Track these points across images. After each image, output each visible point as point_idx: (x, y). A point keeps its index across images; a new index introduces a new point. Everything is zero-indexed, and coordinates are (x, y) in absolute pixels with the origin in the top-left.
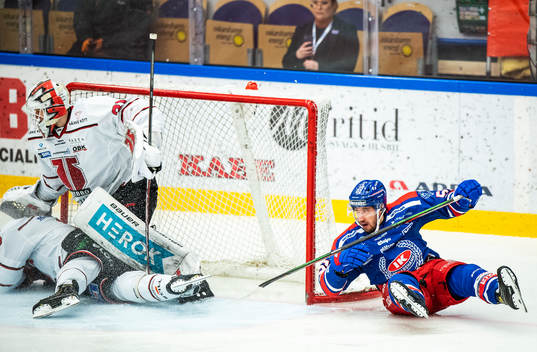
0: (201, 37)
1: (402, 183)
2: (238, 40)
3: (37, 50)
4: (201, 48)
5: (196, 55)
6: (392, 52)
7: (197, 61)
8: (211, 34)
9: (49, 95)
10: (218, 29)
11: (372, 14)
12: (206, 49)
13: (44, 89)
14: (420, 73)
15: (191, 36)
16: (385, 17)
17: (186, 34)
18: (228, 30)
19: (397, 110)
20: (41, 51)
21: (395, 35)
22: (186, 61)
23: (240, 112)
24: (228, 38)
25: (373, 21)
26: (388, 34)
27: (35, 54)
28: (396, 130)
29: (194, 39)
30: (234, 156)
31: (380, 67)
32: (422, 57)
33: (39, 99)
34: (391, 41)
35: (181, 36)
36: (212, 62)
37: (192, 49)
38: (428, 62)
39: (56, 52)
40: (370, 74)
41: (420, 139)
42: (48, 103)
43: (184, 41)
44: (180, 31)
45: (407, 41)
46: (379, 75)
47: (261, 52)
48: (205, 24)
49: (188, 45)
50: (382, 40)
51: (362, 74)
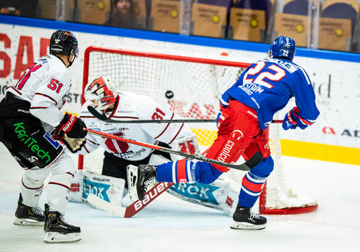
0: (188, 16)
1: (332, 130)
2: (215, 19)
3: (69, 20)
4: (188, 23)
5: (184, 28)
6: (329, 32)
7: (185, 32)
8: (196, 13)
9: (102, 90)
10: (201, 10)
11: (315, 4)
12: (192, 24)
13: (98, 85)
14: (348, 49)
15: (182, 14)
16: (324, 7)
17: (178, 12)
18: (209, 11)
19: (330, 76)
20: (72, 20)
21: (332, 20)
22: (177, 32)
23: (213, 72)
24: (208, 17)
25: (316, 9)
26: (326, 20)
27: (67, 22)
28: (329, 90)
29: (184, 16)
30: (207, 104)
31: (319, 43)
32: (350, 37)
33: (95, 92)
34: (328, 24)
35: (174, 13)
36: (195, 33)
37: (181, 23)
38: (354, 41)
39: (83, 21)
40: (311, 48)
41: (346, 97)
42: (102, 96)
43: (176, 17)
44: (173, 10)
45: (340, 26)
46: (319, 49)
47: (232, 28)
48: (192, 6)
49: (179, 20)
50: (322, 24)
51: (306, 48)
